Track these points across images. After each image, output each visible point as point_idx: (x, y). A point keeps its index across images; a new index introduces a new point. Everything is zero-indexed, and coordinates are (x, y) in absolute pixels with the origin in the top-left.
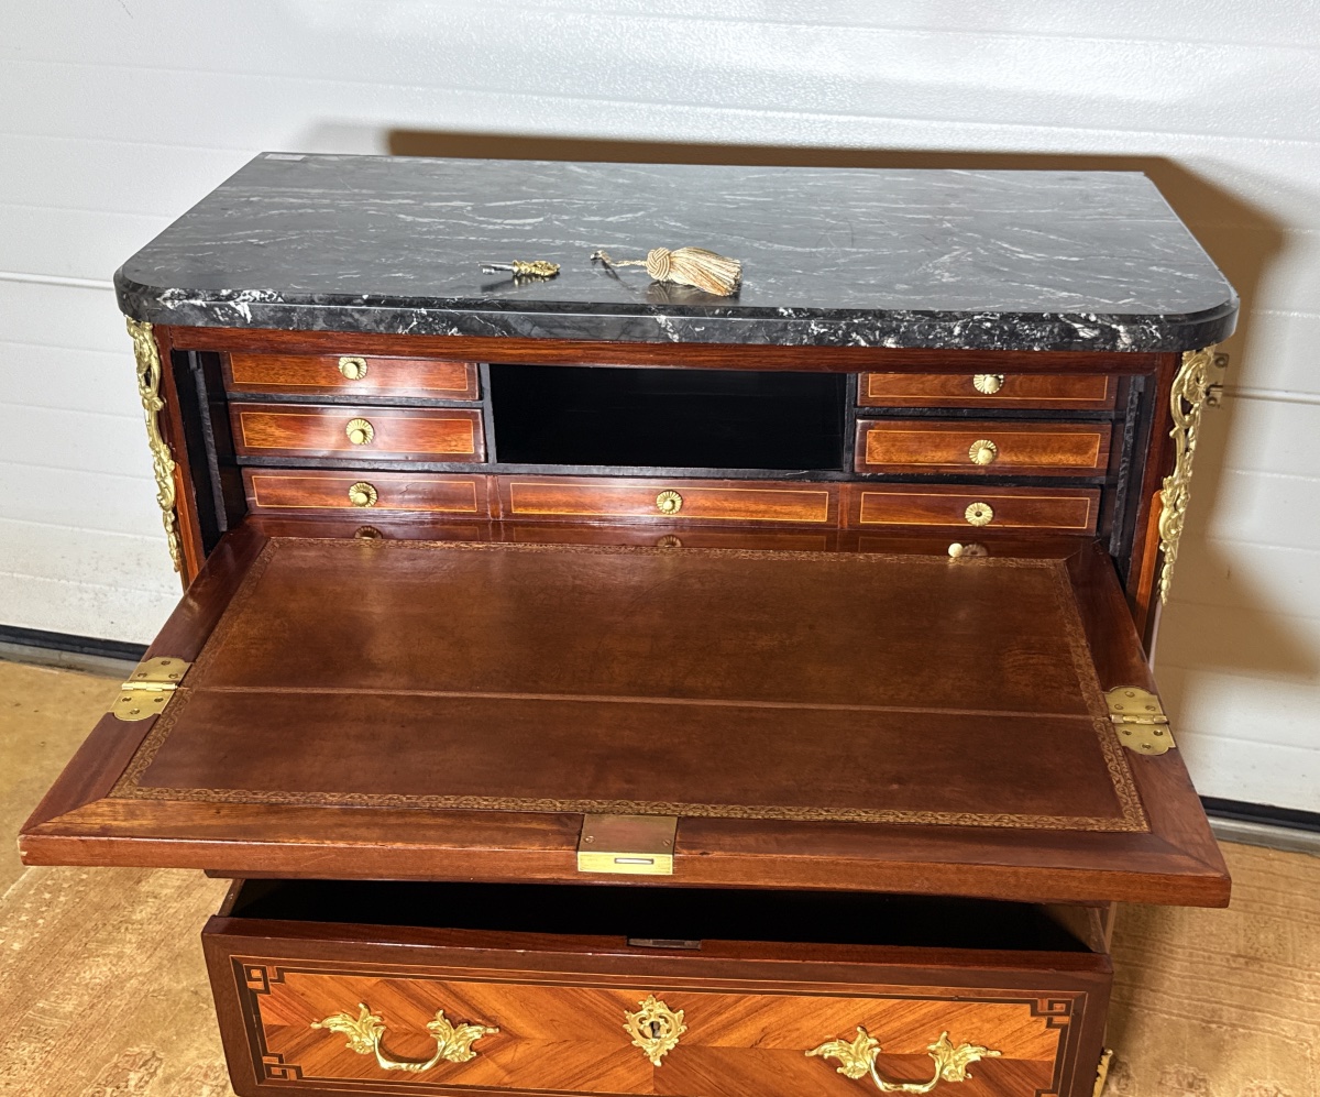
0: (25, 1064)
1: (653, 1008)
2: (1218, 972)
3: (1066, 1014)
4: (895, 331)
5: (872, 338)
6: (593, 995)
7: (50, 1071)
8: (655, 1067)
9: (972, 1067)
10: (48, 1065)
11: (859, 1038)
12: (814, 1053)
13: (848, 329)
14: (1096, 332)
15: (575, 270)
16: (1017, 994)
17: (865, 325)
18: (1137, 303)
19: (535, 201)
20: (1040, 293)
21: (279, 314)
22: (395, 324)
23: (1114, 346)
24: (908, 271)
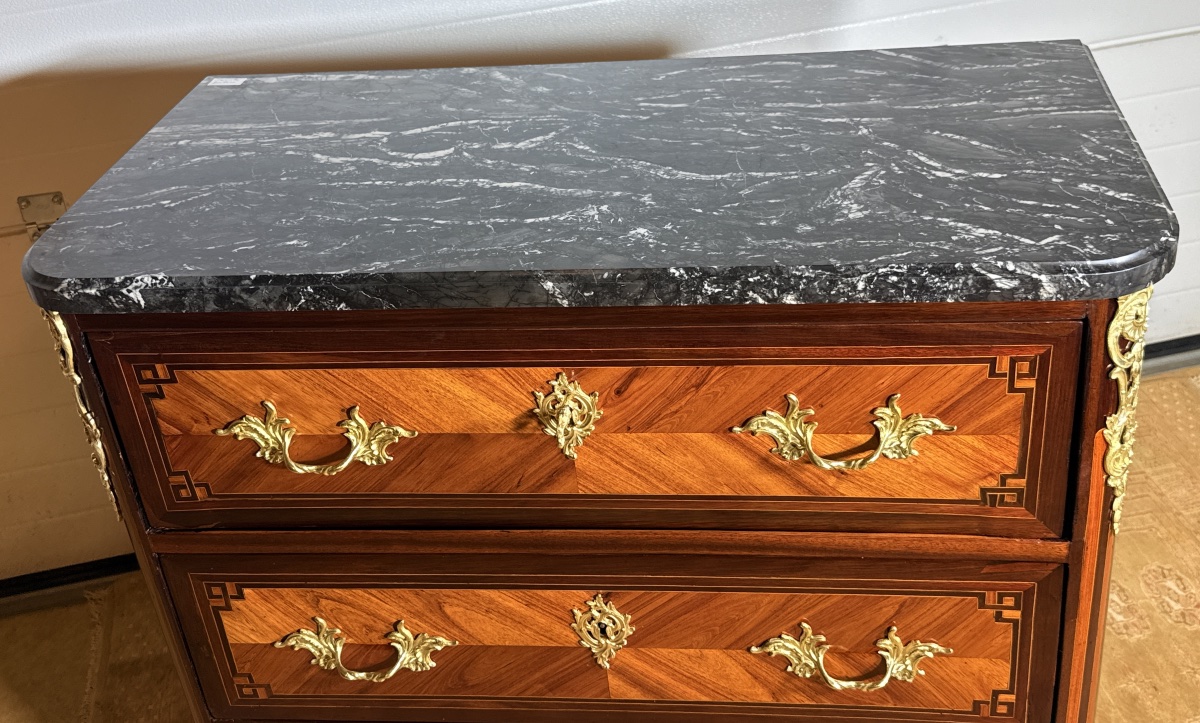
5: (770, 296)
14: (1016, 283)
17: (761, 283)
18: (1062, 243)
19: (451, 124)
20: (953, 231)
21: (171, 299)
22: (284, 303)
23: (1037, 297)
24: (813, 203)
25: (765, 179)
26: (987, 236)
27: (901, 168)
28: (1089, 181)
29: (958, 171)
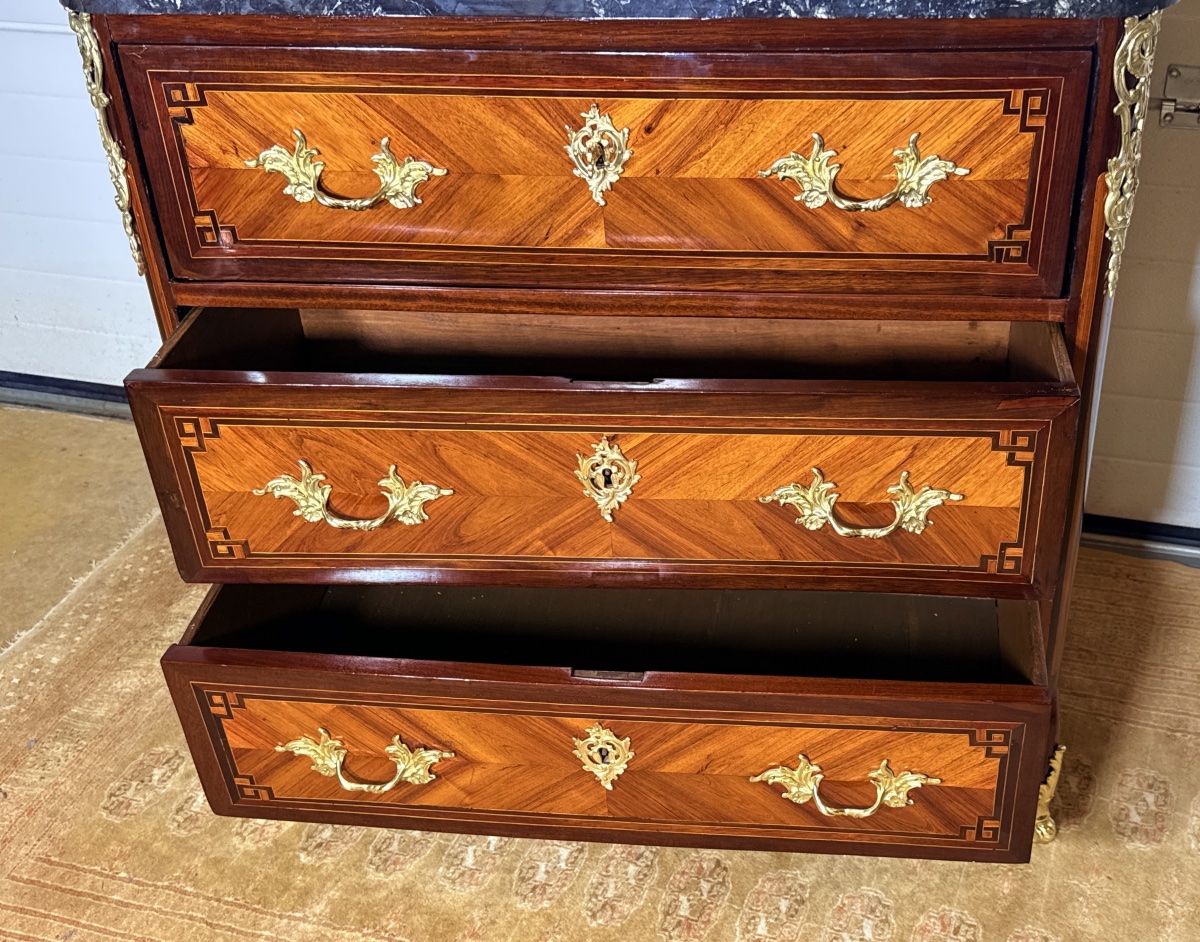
1: (600, 736)
3: (1005, 743)
5: (802, 8)
6: (542, 722)
7: (81, 768)
8: (607, 790)
9: (913, 793)
10: (79, 762)
11: (802, 765)
12: (758, 779)
16: (955, 724)
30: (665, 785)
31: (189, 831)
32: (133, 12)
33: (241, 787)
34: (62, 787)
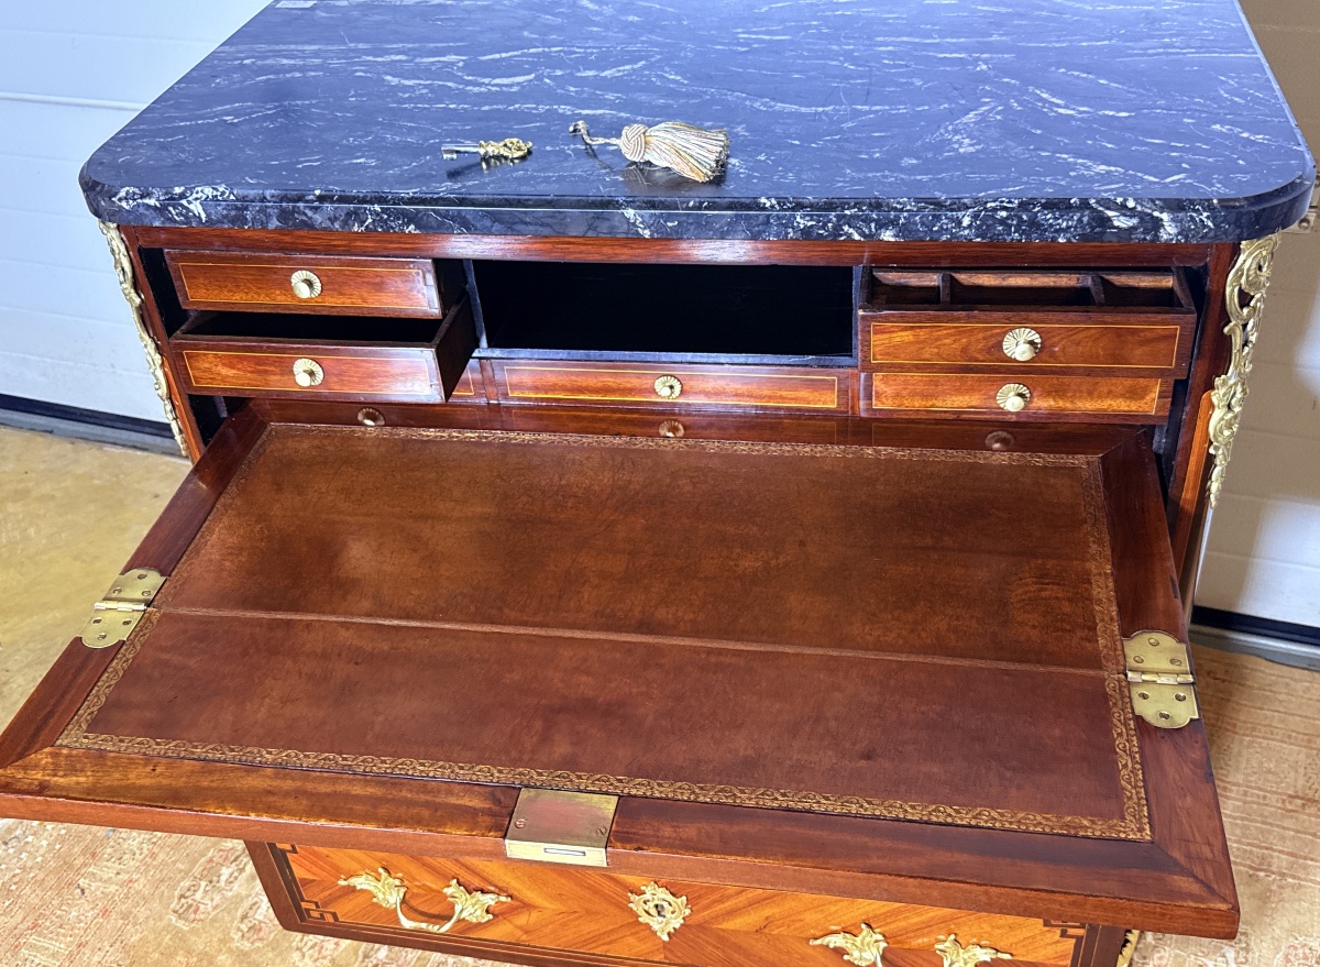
0: (134, 854)
1: (656, 894)
2: (1271, 814)
3: (1081, 927)
4: (893, 223)
5: (867, 231)
6: (597, 877)
7: (154, 863)
8: (664, 942)
10: (153, 856)
11: (864, 933)
12: (819, 942)
13: (838, 221)
14: (1135, 221)
15: (548, 148)
17: (858, 216)
18: (1188, 181)
19: (532, 51)
20: (1073, 167)
21: (233, 213)
22: (350, 222)
23: (1157, 237)
24: (922, 137)
25: (870, 112)
26: (1108, 172)
27: (1020, 105)
28: (1222, 123)
29: (1082, 109)
30: (722, 939)
31: (252, 943)
32: (157, 224)
33: (308, 910)
34: (136, 885)
